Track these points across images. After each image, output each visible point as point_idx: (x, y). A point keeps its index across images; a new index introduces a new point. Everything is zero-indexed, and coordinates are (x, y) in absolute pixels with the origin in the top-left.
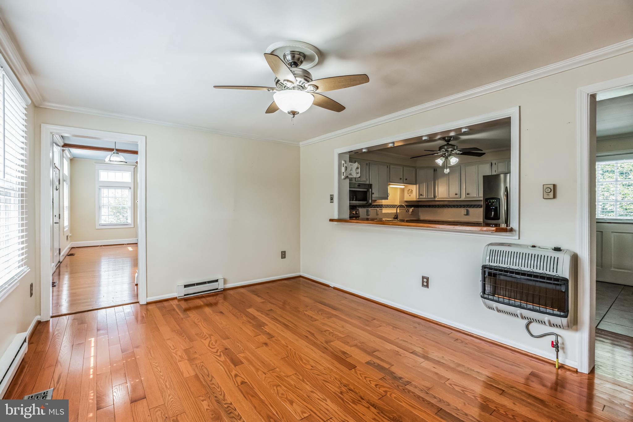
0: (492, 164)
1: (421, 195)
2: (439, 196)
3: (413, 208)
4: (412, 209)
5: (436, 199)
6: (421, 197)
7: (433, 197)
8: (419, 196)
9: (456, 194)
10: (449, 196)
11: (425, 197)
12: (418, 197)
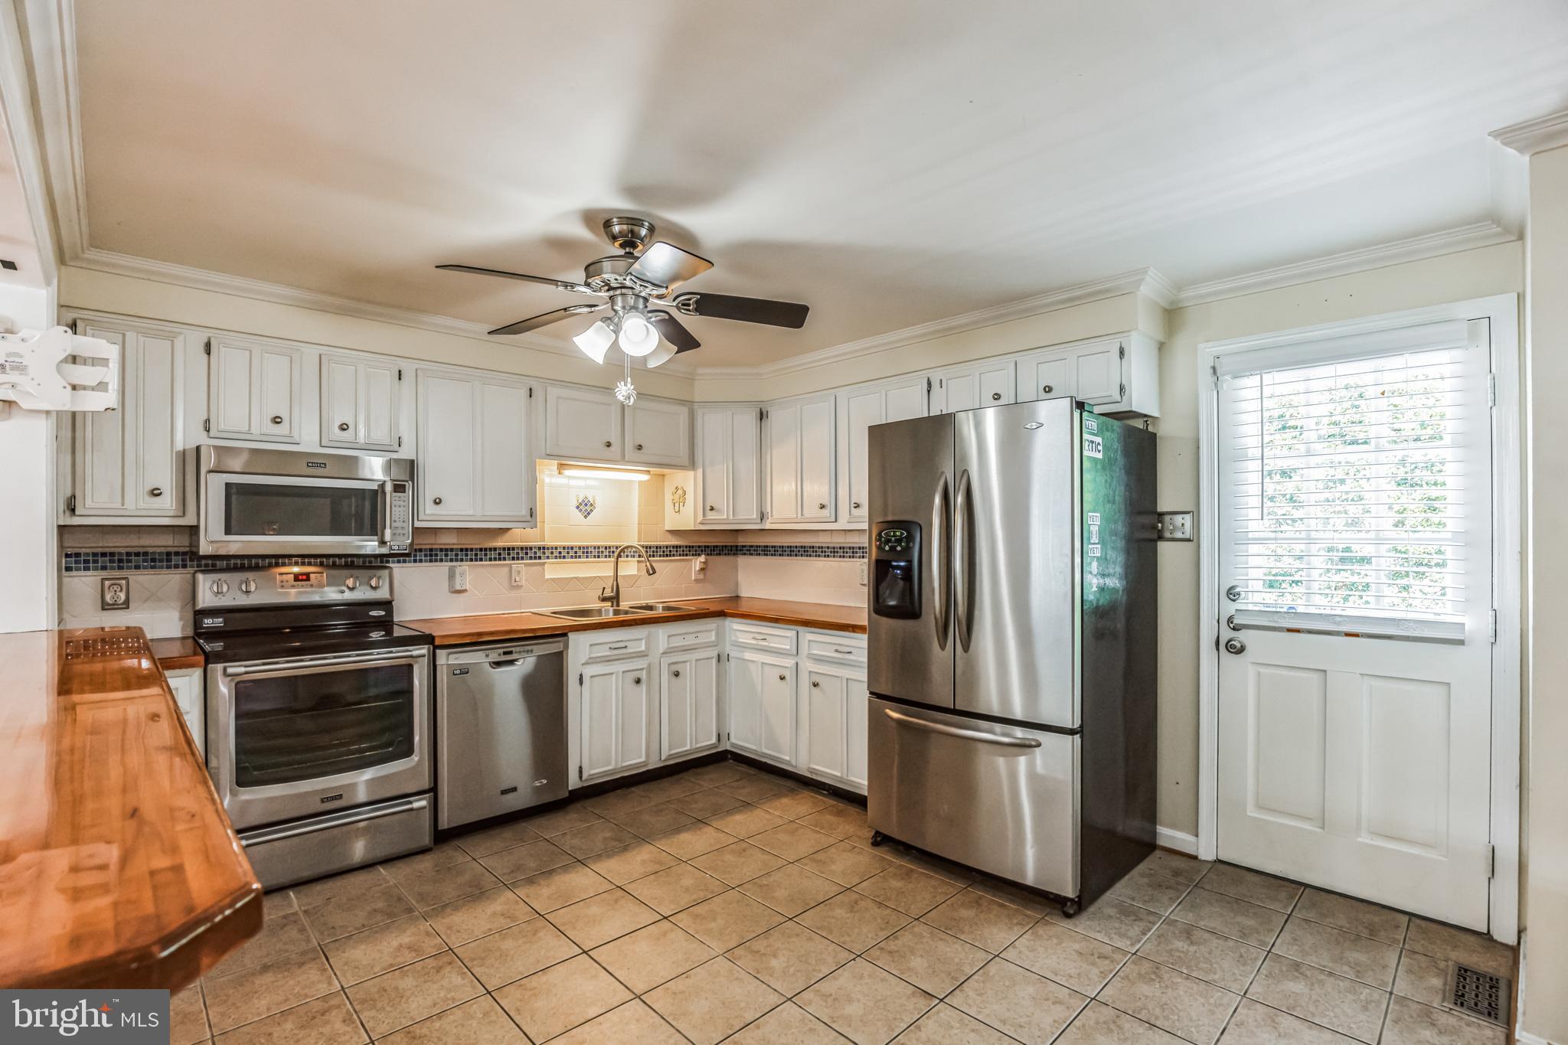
0: (929, 384)
1: (712, 509)
2: (775, 516)
3: (702, 558)
4: (701, 562)
5: (768, 526)
6: (711, 515)
7: (755, 516)
8: (704, 516)
9: (823, 507)
10: (802, 515)
11: (725, 517)
12: (700, 518)
